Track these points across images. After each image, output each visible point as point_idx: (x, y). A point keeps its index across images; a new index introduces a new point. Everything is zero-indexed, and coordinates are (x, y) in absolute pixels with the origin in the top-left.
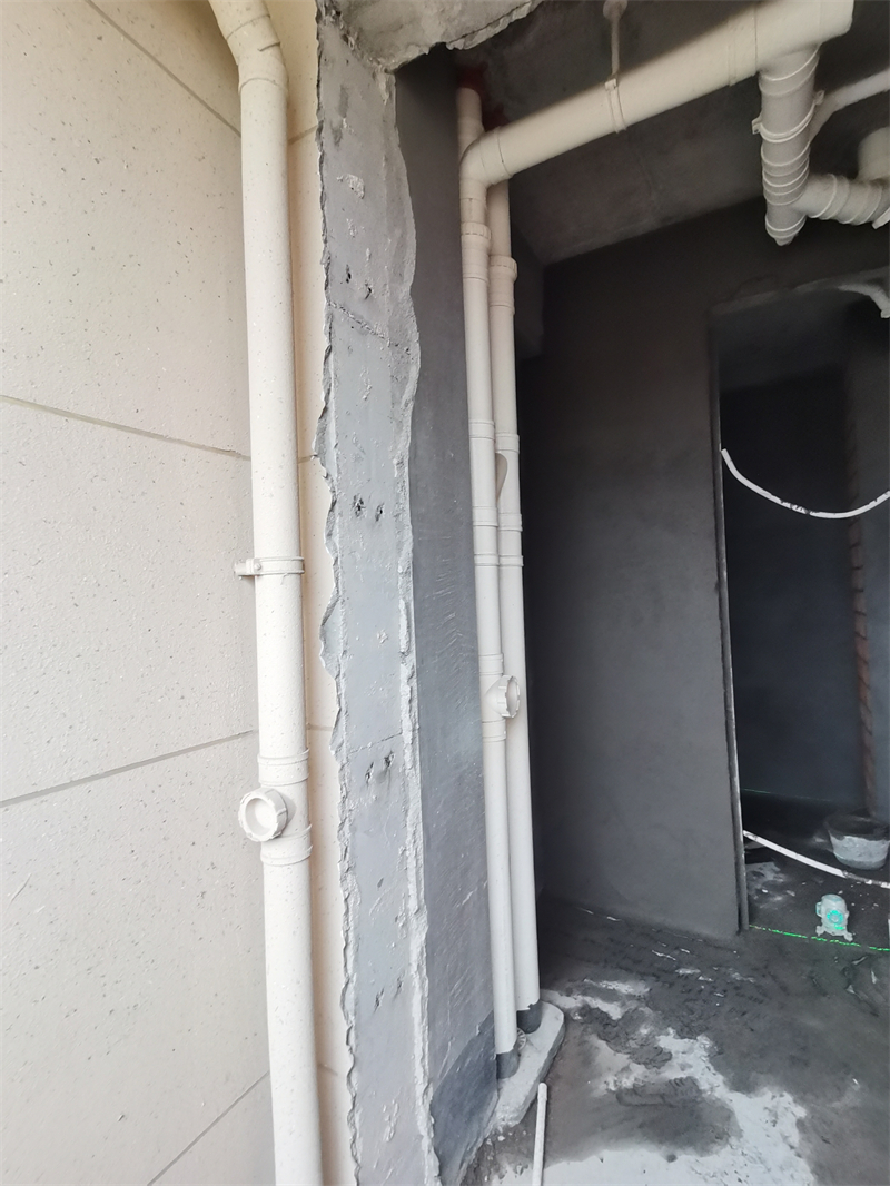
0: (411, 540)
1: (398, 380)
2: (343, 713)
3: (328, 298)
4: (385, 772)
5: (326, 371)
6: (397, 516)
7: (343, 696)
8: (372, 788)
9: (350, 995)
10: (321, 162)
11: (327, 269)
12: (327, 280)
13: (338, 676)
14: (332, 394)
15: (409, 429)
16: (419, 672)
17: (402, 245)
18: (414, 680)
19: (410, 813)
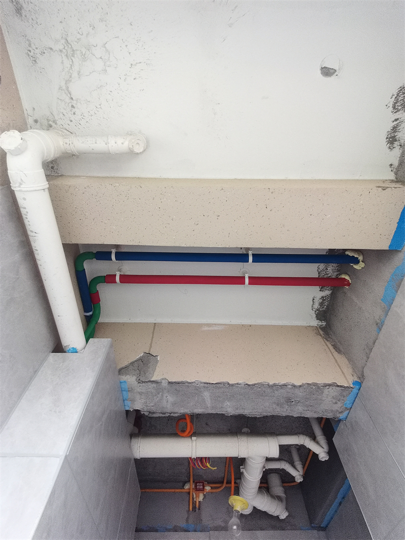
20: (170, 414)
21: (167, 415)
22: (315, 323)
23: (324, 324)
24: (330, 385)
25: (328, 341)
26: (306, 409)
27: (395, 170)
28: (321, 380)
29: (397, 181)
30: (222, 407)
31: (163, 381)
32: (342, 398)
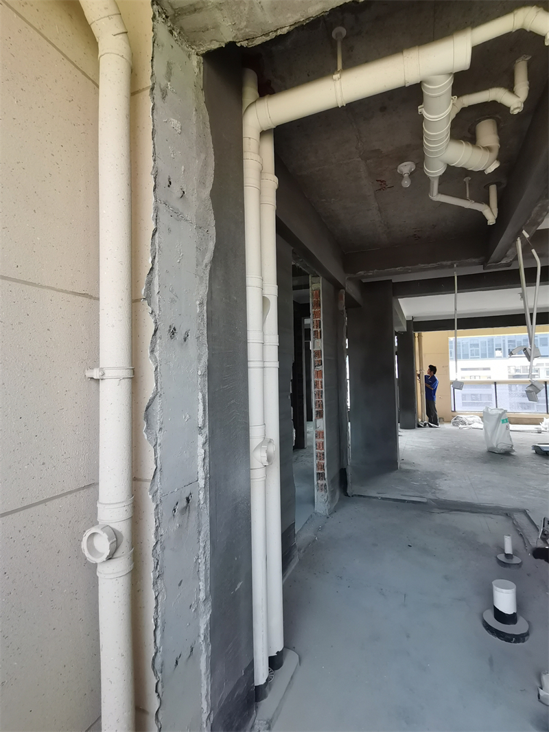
0: (207, 354)
1: (201, 250)
2: (158, 470)
3: (156, 197)
4: (186, 507)
5: (153, 244)
6: (198, 338)
7: (158, 460)
8: (177, 519)
9: (159, 660)
10: (153, 109)
11: (155, 178)
12: (155, 185)
13: (155, 445)
14: (157, 258)
15: (208, 282)
16: (211, 440)
17: (205, 165)
18: (207, 445)
19: (202, 533)
20: (276, 30)
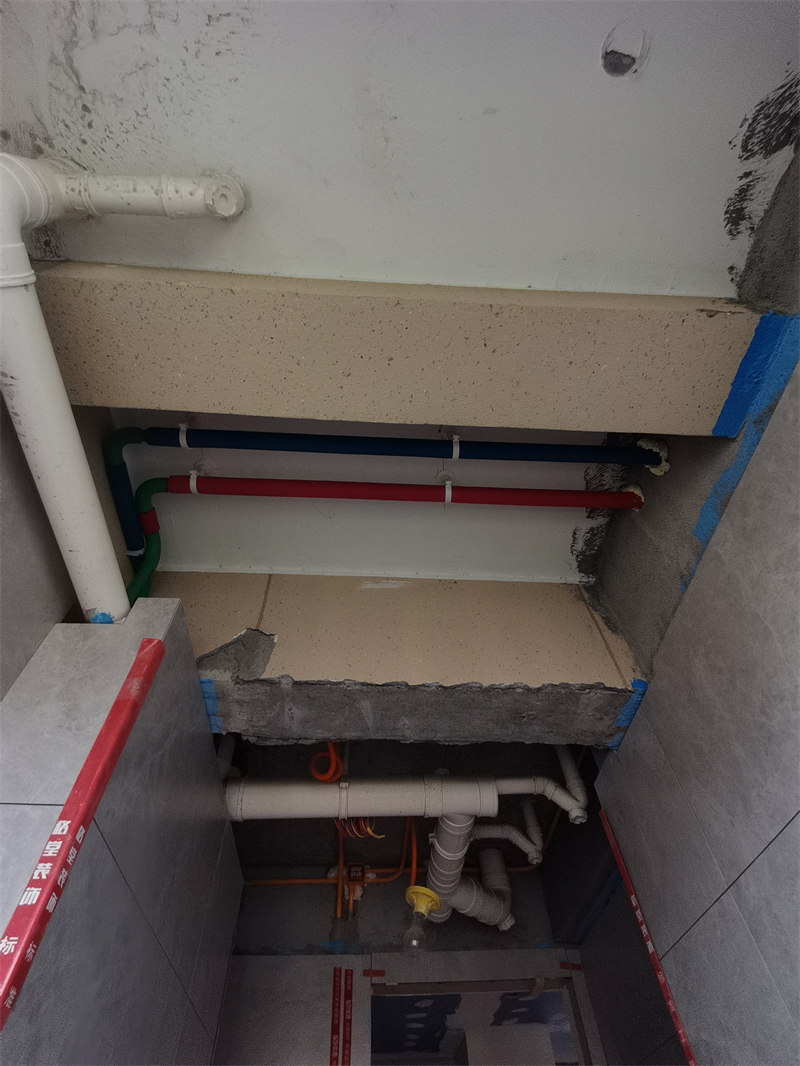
20: (299, 740)
21: (291, 742)
22: (576, 578)
23: (592, 580)
24: (591, 687)
25: (596, 610)
26: (547, 729)
27: (738, 279)
28: (575, 679)
29: (740, 301)
30: (394, 729)
31: (284, 681)
32: (613, 710)
